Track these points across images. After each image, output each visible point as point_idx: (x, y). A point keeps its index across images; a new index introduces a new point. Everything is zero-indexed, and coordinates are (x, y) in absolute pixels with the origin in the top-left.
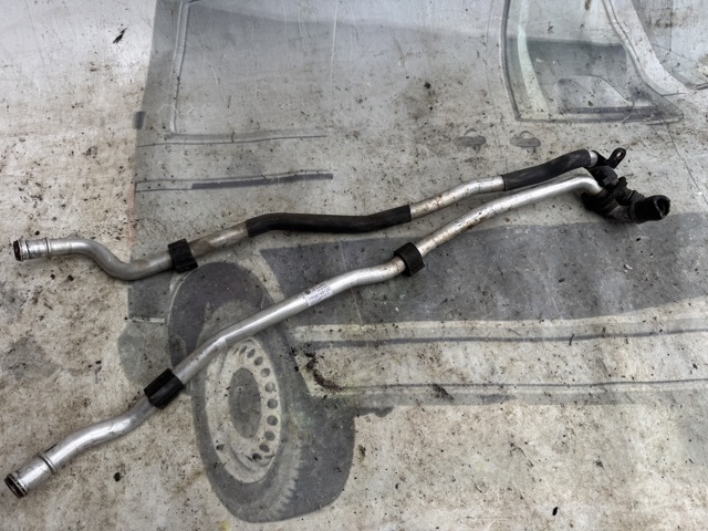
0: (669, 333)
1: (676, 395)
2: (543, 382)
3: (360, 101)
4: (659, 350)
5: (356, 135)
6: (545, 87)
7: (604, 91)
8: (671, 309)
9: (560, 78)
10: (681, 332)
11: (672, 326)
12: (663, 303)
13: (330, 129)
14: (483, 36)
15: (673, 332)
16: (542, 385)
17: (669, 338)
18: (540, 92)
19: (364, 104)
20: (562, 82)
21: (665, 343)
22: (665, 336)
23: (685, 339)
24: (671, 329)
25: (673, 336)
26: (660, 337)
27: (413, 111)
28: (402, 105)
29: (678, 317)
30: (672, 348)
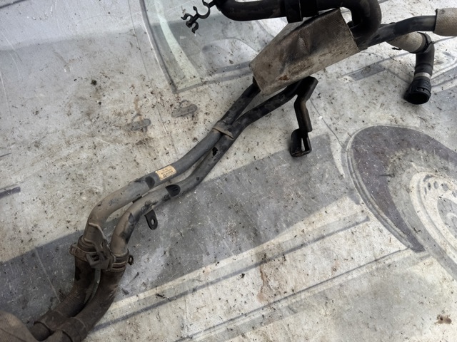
0: (316, 240)
1: (327, 293)
2: (225, 320)
3: (37, 112)
4: (310, 258)
5: (37, 145)
6: (192, 57)
7: (239, 49)
8: (314, 219)
9: (203, 46)
10: (323, 237)
11: (316, 235)
12: (307, 216)
13: (12, 147)
14: (131, 30)
15: (318, 239)
16: (224, 323)
17: (315, 246)
18: (189, 62)
19: (41, 114)
20: (205, 49)
21: (313, 251)
22: (312, 245)
23: (327, 242)
24: (316, 237)
25: (318, 243)
26: (309, 246)
27: (85, 109)
28: (75, 106)
29: (319, 225)
30: (319, 253)
